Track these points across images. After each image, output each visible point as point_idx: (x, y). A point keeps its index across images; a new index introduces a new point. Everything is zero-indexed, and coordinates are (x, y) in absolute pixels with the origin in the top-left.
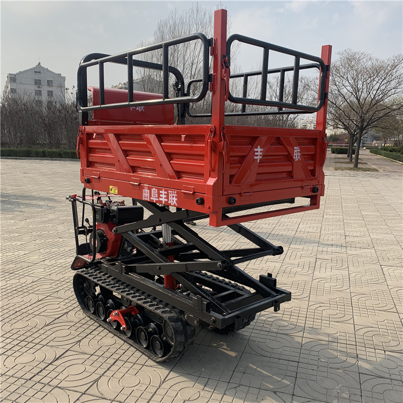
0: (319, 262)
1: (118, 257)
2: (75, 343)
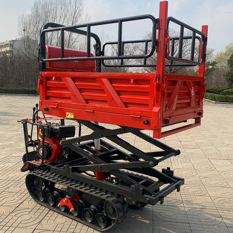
1: (58, 161)
2: (38, 223)
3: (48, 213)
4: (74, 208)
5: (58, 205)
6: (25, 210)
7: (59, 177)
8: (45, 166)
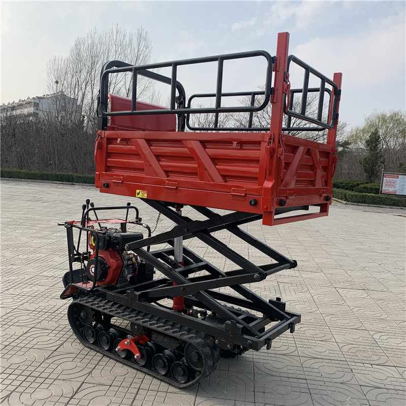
0: (281, 285)
1: (116, 285)
2: (87, 375)
3: (100, 360)
4: (140, 353)
5: (117, 349)
6: (68, 356)
7: (119, 307)
8: (97, 291)
